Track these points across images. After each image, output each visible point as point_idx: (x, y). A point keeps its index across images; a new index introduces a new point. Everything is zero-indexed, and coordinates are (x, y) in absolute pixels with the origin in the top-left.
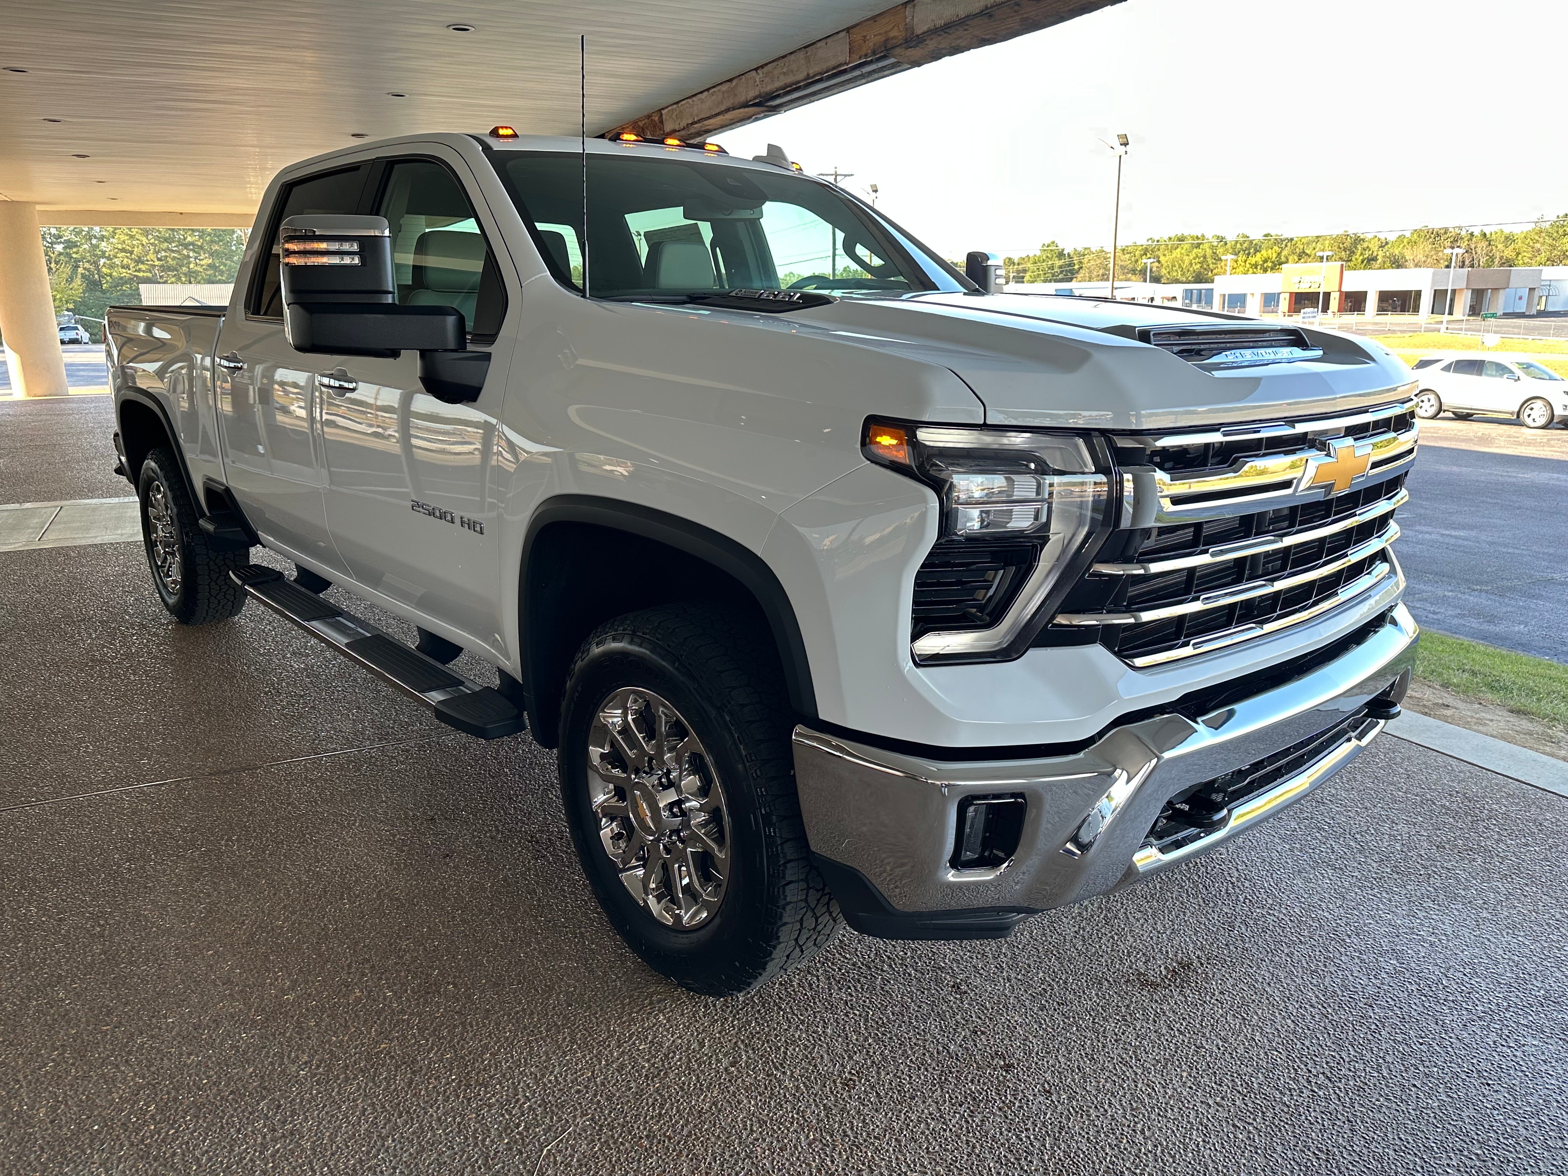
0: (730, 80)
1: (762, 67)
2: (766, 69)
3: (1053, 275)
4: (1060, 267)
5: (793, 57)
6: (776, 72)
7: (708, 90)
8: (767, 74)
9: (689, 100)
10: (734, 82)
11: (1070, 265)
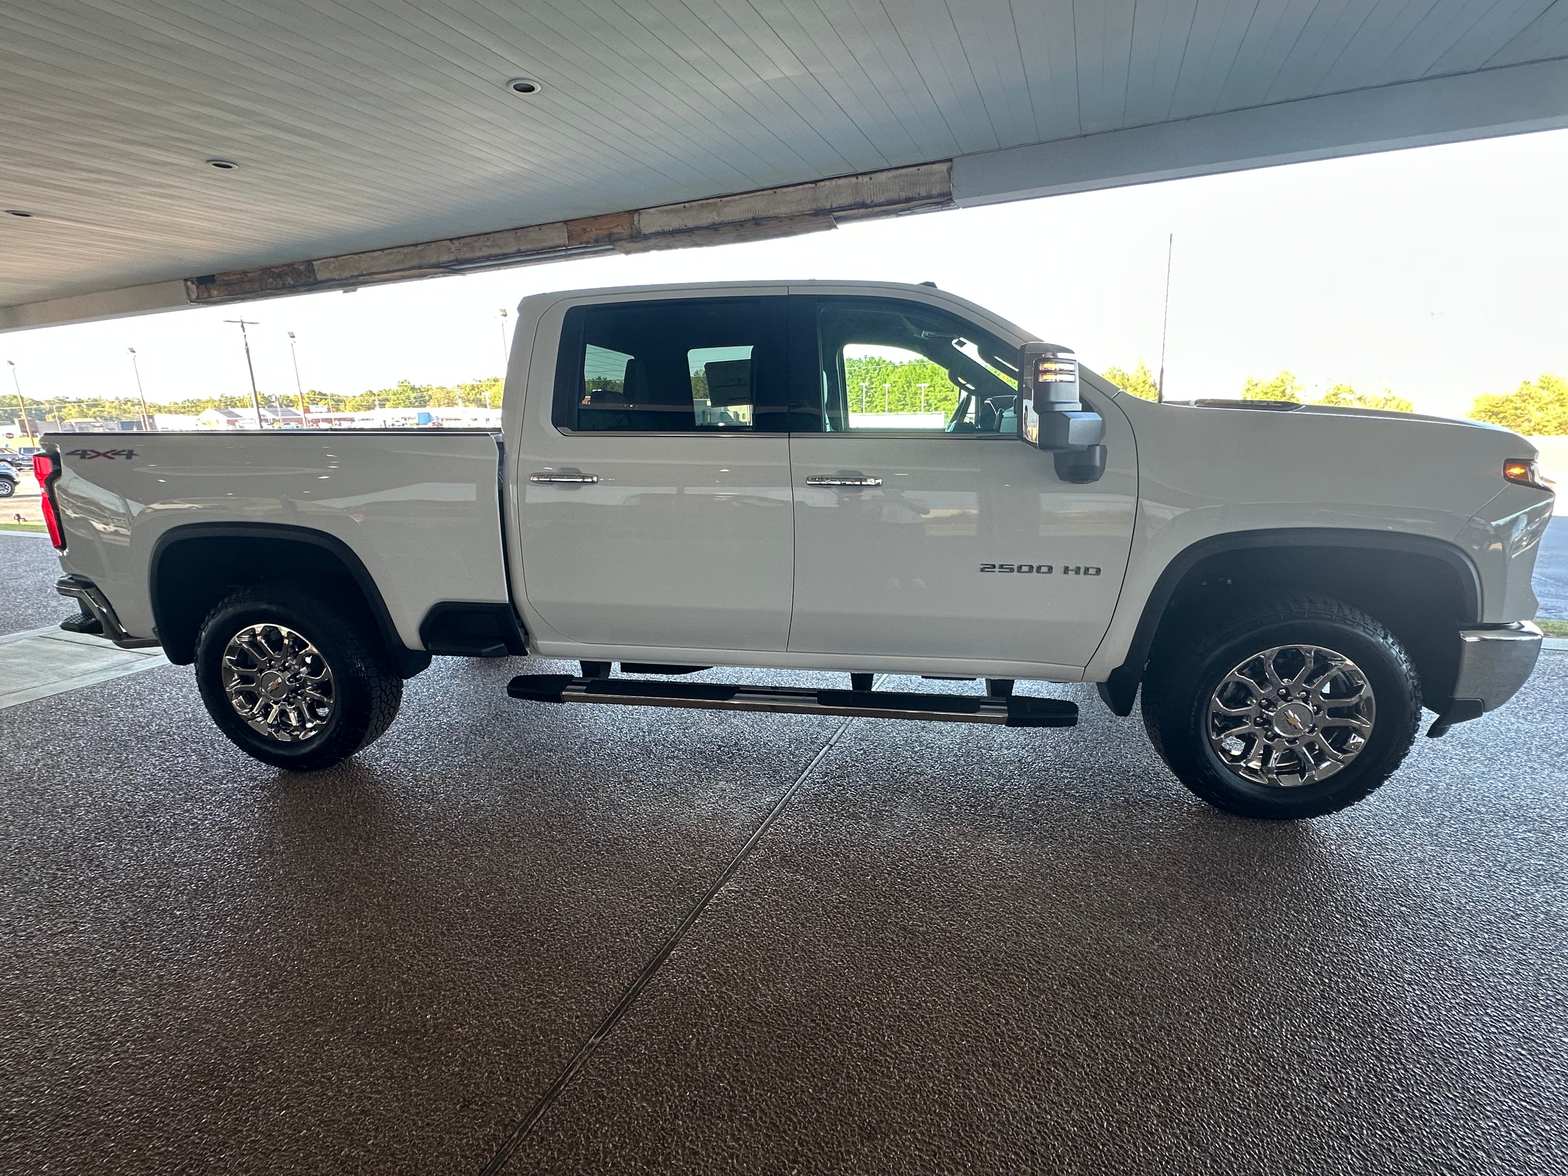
0: (416, 245)
1: (458, 238)
2: (463, 241)
3: (411, 403)
4: (415, 398)
5: (498, 235)
6: (476, 244)
7: (382, 250)
8: (465, 245)
9: (354, 256)
10: (420, 248)
11: (422, 397)
